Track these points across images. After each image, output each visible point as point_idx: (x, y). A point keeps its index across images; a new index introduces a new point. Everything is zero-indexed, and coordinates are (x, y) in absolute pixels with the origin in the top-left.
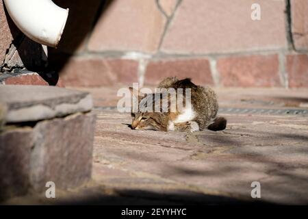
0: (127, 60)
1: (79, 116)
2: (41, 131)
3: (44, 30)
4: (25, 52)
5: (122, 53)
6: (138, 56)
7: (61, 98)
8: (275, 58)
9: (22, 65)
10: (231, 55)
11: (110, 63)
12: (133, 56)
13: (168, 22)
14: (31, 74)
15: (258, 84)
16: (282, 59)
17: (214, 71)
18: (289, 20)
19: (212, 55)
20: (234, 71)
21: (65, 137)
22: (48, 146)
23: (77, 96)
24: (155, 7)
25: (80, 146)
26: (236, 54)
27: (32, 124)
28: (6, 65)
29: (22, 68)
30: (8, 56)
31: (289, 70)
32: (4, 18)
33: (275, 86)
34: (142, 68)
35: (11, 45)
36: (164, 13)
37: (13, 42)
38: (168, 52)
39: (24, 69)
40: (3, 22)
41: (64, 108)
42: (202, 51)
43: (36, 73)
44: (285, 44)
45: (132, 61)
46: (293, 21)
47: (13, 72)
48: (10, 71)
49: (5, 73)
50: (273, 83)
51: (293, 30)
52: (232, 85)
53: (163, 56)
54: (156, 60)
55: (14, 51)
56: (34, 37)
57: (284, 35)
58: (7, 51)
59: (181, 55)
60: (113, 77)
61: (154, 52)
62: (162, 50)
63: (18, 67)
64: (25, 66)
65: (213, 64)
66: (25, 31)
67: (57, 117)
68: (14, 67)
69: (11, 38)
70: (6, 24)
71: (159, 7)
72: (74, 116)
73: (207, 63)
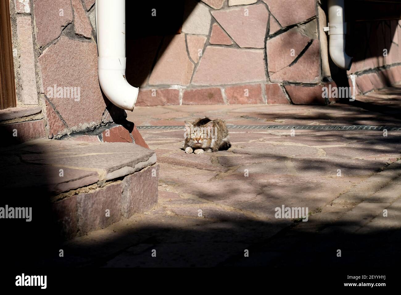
0: (172, 90)
1: (149, 168)
2: (127, 182)
3: (125, 102)
4: (114, 113)
5: (169, 86)
6: (179, 87)
7: (138, 159)
8: (259, 87)
9: (112, 121)
10: (234, 85)
11: (162, 91)
12: (176, 87)
13: (195, 67)
14: (118, 126)
15: (250, 102)
16: (263, 87)
17: (224, 95)
18: (267, 64)
19: (221, 85)
20: (235, 95)
21: (141, 182)
22: (131, 190)
23: (147, 156)
24: (187, 57)
25: (151, 185)
26: (236, 84)
27: (121, 178)
28: (103, 122)
29: (112, 122)
30: (104, 116)
31: (267, 94)
32: (101, 94)
33: (260, 103)
34: (181, 94)
35: (105, 110)
36: (193, 61)
37: (107, 108)
38: (196, 84)
39: (114, 123)
40: (100, 97)
41: (140, 165)
42: (216, 84)
43: (121, 125)
44: (265, 78)
45: (175, 90)
46: (269, 65)
47: (107, 125)
48: (105, 125)
49: (103, 127)
50: (258, 101)
51: (269, 71)
52: (234, 103)
53: (193, 87)
54: (189, 90)
55: (107, 113)
56: (119, 106)
57: (264, 73)
58: (103, 114)
59: (203, 86)
60: (164, 100)
61: (188, 85)
62: (193, 83)
63: (110, 122)
64: (114, 121)
65: (223, 91)
66: (113, 102)
67: (136, 171)
68: (108, 123)
69: (105, 106)
70: (102, 98)
71: (190, 58)
72: (146, 169)
73: (220, 90)
